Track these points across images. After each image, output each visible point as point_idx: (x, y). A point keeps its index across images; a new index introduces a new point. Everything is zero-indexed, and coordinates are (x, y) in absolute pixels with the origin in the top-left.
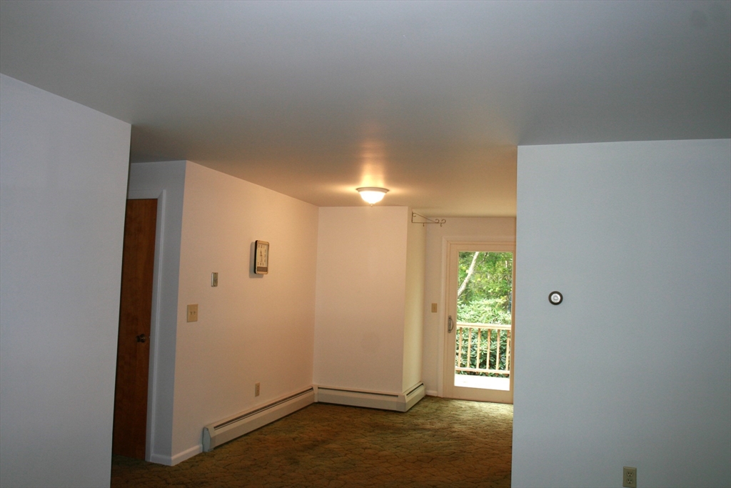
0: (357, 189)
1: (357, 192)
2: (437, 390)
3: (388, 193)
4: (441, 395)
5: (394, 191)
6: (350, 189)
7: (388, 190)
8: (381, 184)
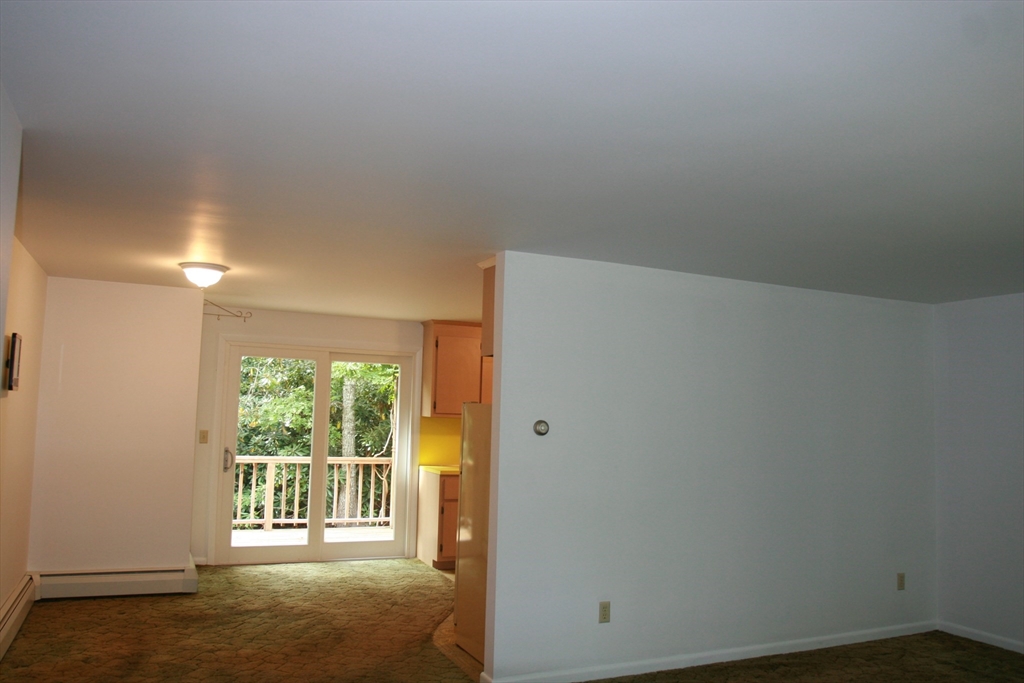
0: (180, 264)
1: (179, 267)
2: (206, 556)
3: (228, 272)
4: (212, 562)
5: (237, 271)
6: (169, 263)
7: (228, 269)
8: (219, 261)
